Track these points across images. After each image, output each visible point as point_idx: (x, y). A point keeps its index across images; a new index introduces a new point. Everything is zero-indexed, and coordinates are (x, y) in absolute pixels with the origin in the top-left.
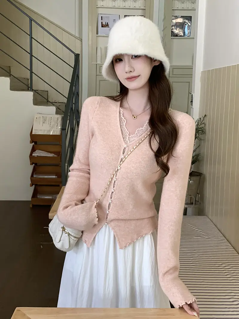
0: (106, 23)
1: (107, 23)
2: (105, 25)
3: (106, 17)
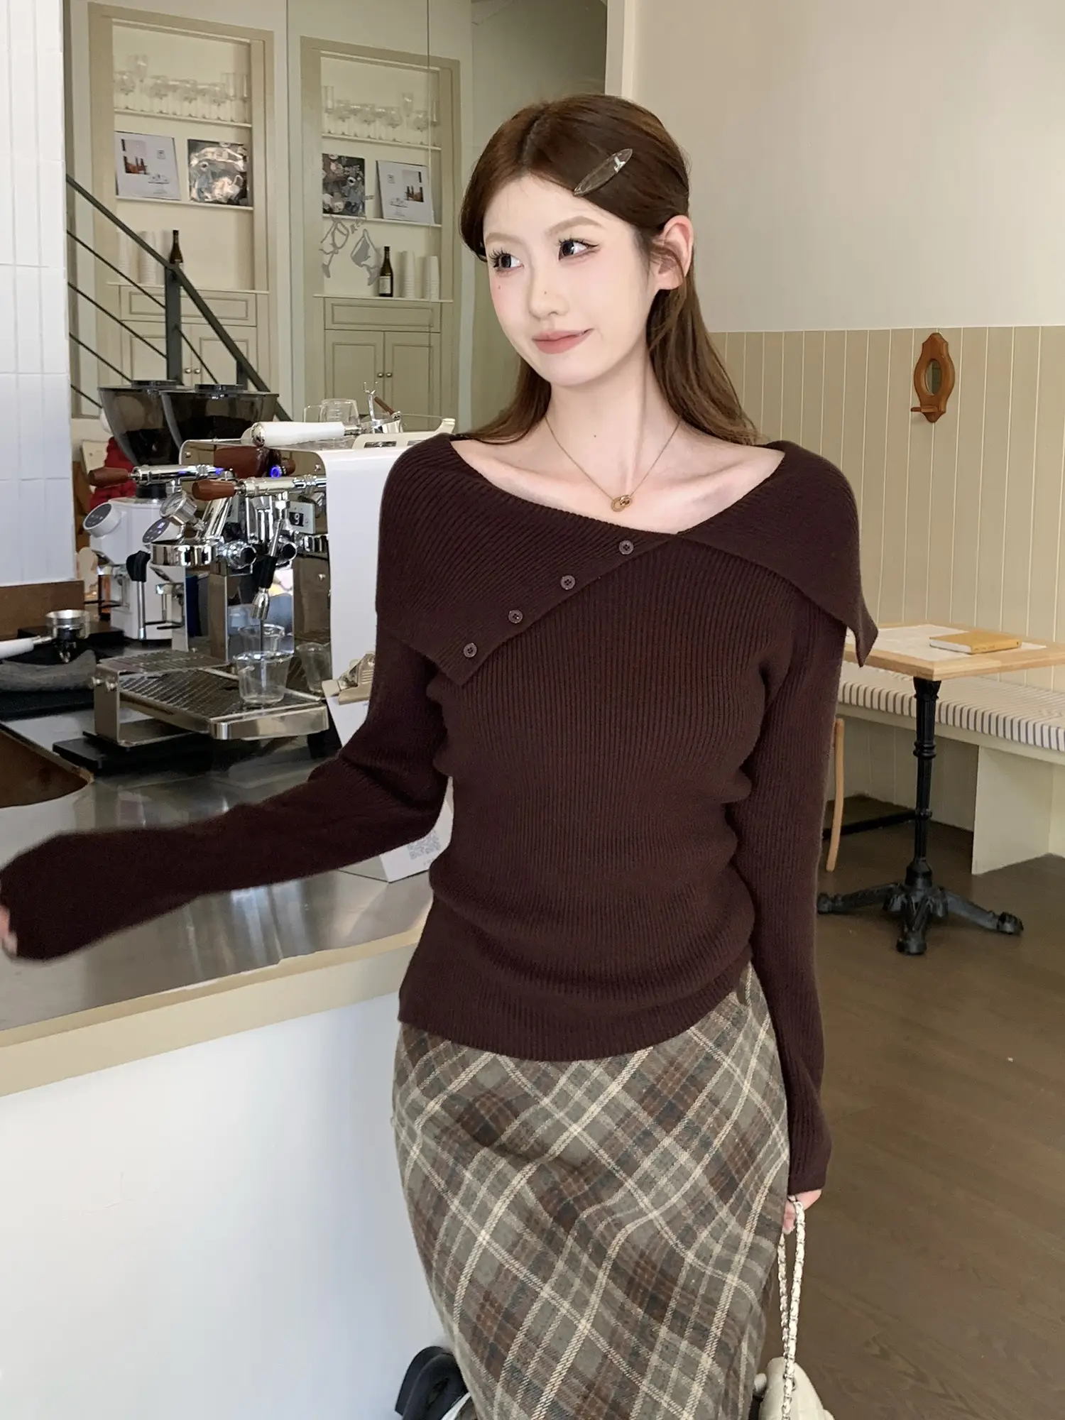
0: (137, 160)
1: (139, 162)
2: (134, 168)
3: (138, 142)
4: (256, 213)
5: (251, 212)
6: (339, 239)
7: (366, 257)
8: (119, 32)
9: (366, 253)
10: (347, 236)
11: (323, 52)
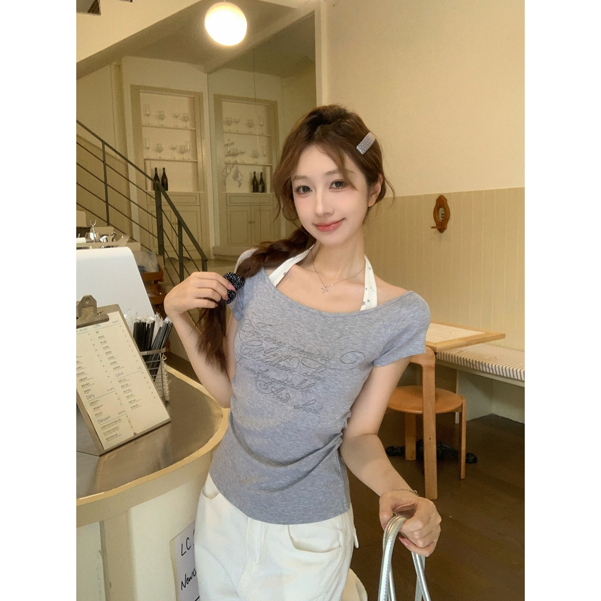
4: (198, 163)
5: (197, 162)
6: (228, 171)
7: (238, 177)
8: (142, 95)
9: (238, 176)
10: (231, 169)
11: (223, 100)
